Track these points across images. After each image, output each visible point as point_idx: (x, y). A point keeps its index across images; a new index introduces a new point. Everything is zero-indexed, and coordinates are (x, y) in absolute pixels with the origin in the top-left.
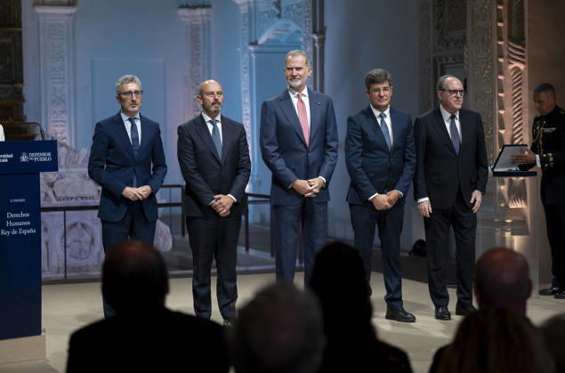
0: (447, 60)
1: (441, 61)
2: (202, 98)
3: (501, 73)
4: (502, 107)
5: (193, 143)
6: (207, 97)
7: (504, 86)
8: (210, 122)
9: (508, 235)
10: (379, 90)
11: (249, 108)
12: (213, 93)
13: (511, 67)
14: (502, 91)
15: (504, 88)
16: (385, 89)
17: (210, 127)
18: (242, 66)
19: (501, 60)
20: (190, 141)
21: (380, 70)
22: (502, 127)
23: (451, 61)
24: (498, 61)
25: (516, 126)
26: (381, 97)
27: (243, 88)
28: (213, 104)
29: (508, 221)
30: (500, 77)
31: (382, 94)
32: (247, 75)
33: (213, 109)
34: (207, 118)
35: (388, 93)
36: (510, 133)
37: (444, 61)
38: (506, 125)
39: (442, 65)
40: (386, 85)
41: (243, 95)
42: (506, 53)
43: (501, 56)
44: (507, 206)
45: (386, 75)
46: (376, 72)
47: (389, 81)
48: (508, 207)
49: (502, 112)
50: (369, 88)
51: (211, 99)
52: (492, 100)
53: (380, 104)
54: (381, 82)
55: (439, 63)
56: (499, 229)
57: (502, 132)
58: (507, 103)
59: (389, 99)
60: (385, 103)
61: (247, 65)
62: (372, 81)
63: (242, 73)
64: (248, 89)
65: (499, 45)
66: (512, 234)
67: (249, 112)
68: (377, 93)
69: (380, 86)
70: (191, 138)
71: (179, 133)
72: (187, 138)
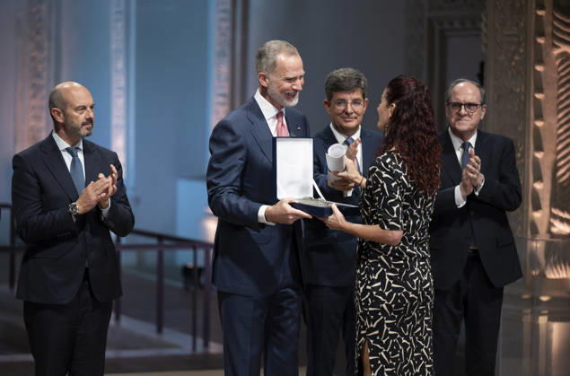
3: (540, 62)
4: (539, 116)
5: (39, 183)
6: (75, 114)
7: (544, 80)
8: (67, 150)
9: (543, 320)
10: (344, 101)
12: (84, 108)
13: (556, 52)
14: (540, 90)
15: (545, 86)
16: (355, 102)
17: (68, 159)
18: (114, 10)
19: (541, 41)
20: (34, 181)
21: (350, 70)
22: (539, 148)
24: (536, 42)
25: (560, 147)
26: (347, 113)
29: (544, 298)
30: (539, 68)
31: (349, 110)
33: (83, 131)
34: (63, 144)
35: (360, 108)
36: (551, 158)
37: (446, 26)
38: (546, 145)
40: (357, 95)
42: (548, 29)
43: (542, 34)
44: (543, 275)
45: (359, 81)
46: (341, 73)
47: (363, 89)
48: (545, 276)
49: (539, 124)
50: (330, 97)
51: (81, 117)
52: (525, 104)
53: (345, 124)
54: (350, 90)
55: (437, 27)
56: (529, 311)
57: (539, 155)
58: (548, 109)
59: (360, 118)
60: (352, 124)
61: (122, 8)
62: (336, 87)
65: (537, 15)
66: (549, 320)
68: (341, 108)
69: (349, 97)
70: (36, 176)
71: (14, 167)
72: (29, 176)
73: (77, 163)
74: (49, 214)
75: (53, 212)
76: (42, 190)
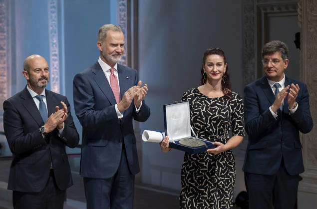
0: (272, 9)
1: (265, 9)
2: (29, 74)
5: (21, 118)
6: (35, 73)
8: (36, 97)
11: (57, 49)
12: (40, 70)
17: (37, 102)
18: (50, 5)
20: (17, 116)
23: (276, 10)
27: (51, 28)
28: (40, 80)
32: (54, 15)
33: (40, 84)
34: (33, 94)
37: (269, 11)
39: (266, 14)
41: (50, 35)
51: (38, 75)
55: (263, 12)
61: (55, 4)
63: (49, 12)
64: (56, 29)
67: (57, 53)
70: (19, 113)
71: (5, 109)
72: (14, 113)
73: (43, 105)
74: (27, 135)
75: (30, 134)
76: (23, 122)
